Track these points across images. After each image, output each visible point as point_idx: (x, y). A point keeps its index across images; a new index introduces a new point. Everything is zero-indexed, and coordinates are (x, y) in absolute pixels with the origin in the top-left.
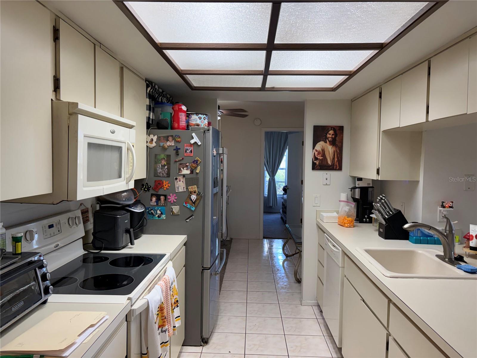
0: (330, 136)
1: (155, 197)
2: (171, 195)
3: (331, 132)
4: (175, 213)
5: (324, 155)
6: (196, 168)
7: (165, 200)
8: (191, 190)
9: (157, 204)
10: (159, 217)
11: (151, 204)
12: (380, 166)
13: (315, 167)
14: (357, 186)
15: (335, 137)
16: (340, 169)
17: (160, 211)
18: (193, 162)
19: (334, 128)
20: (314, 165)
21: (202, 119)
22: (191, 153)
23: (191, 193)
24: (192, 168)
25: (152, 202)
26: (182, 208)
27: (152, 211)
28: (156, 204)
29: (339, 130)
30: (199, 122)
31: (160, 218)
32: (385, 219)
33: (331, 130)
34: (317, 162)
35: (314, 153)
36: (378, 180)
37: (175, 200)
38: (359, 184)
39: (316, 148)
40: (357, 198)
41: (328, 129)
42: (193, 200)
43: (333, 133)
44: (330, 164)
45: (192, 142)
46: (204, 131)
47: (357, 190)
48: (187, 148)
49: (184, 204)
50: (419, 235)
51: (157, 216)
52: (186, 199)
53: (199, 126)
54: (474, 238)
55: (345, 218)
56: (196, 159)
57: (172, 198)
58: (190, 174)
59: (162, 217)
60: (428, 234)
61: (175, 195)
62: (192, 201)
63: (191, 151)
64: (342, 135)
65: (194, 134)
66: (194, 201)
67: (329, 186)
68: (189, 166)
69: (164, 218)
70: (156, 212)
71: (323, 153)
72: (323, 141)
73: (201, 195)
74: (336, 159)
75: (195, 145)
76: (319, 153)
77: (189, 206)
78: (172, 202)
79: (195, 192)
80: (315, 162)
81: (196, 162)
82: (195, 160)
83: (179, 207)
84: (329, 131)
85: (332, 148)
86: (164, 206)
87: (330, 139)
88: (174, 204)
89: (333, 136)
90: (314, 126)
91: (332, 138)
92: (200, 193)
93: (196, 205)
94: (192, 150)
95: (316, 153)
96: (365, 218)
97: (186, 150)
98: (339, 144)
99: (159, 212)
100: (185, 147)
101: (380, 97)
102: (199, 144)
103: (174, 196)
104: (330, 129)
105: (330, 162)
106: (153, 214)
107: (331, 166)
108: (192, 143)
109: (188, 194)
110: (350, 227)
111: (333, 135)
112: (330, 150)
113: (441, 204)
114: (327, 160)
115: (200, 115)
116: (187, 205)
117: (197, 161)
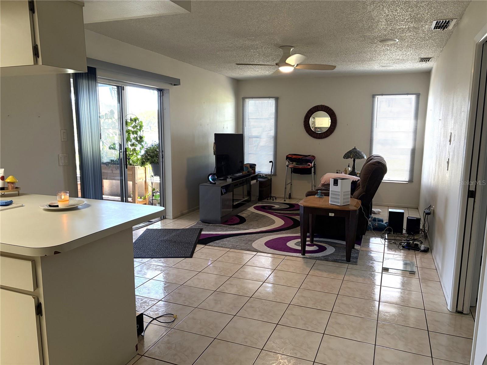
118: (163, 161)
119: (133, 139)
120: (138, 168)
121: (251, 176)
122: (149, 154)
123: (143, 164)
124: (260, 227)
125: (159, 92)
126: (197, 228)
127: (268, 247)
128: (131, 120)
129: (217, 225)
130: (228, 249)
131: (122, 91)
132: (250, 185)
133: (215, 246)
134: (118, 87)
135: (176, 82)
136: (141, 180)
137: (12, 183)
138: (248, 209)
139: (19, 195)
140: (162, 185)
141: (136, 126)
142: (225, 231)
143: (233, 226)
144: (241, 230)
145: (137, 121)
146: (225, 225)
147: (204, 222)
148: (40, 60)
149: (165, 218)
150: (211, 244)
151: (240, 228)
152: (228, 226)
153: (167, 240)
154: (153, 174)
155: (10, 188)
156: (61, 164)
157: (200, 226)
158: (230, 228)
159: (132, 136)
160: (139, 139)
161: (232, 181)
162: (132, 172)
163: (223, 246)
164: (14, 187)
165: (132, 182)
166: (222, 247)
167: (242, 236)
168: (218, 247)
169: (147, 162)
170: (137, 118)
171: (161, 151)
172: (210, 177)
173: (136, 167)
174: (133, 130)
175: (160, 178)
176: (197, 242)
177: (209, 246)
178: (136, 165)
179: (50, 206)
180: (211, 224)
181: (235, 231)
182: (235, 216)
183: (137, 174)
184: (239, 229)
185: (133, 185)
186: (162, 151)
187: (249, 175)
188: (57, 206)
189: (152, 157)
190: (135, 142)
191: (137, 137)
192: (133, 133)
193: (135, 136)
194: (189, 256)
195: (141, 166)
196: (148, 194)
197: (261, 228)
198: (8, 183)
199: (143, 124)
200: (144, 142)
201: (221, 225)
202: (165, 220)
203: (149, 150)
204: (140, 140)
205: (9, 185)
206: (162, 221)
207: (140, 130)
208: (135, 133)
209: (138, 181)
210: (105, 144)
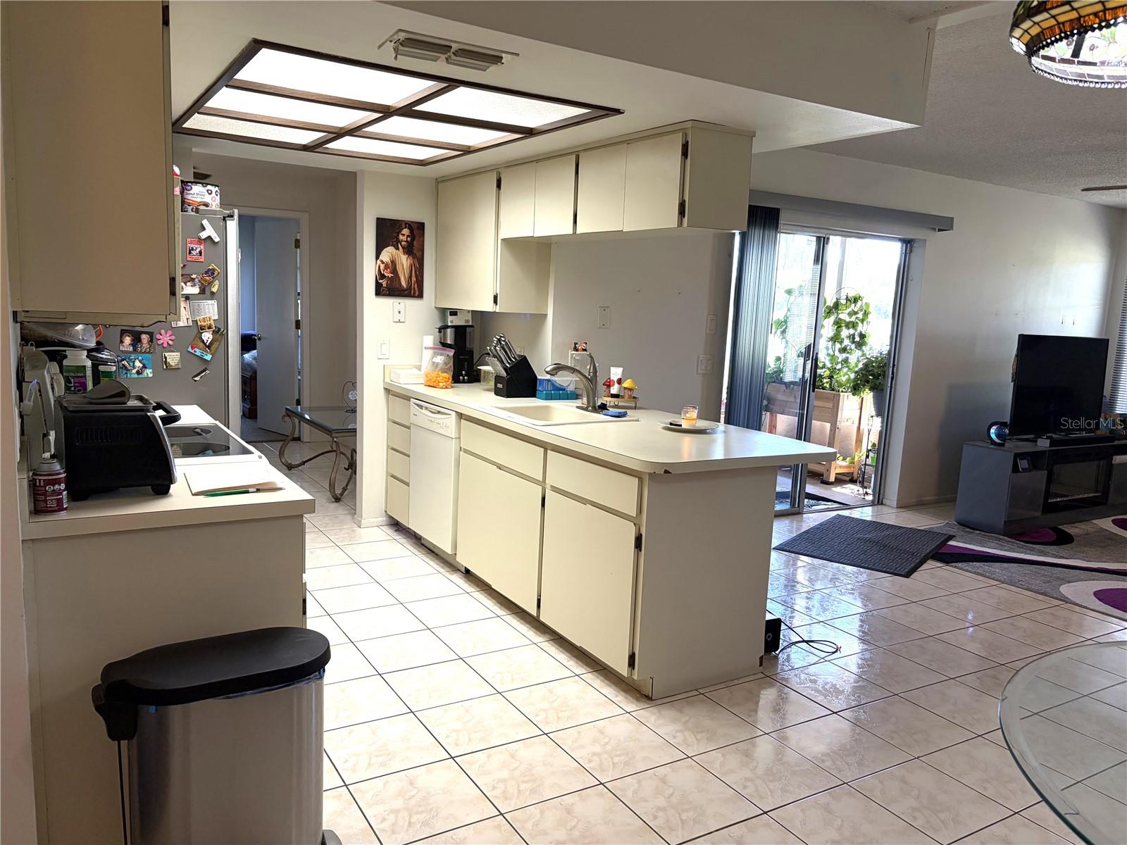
0: (404, 238)
1: (129, 336)
2: (163, 332)
3: (406, 231)
4: (171, 366)
5: (394, 271)
6: (210, 283)
7: (151, 341)
8: (203, 324)
9: (135, 350)
10: (138, 373)
11: (121, 348)
12: (498, 292)
13: (379, 291)
14: (449, 324)
15: (413, 240)
16: (421, 296)
17: (140, 362)
18: (206, 273)
19: (409, 225)
20: (378, 286)
21: (214, 194)
22: (201, 255)
23: (203, 329)
24: (202, 284)
25: (124, 346)
26: (186, 356)
27: (123, 362)
28: (131, 349)
29: (417, 229)
30: (207, 199)
31: (140, 376)
32: (506, 369)
33: (405, 228)
34: (384, 283)
35: (379, 267)
36: (495, 312)
37: (170, 342)
38: (452, 321)
39: (381, 258)
40: (449, 343)
41: (401, 225)
42: (205, 342)
43: (408, 234)
44: (405, 286)
45: (204, 235)
46: (224, 218)
47: (449, 330)
48: (193, 246)
49: (190, 349)
50: (549, 389)
51: (134, 371)
52: (193, 340)
53: (208, 206)
54: (616, 383)
55: (438, 374)
56: (211, 268)
57: (165, 338)
58: (199, 294)
59: (145, 373)
60: (559, 386)
61: (170, 333)
62: (205, 344)
63: (200, 252)
64: (422, 239)
65: (205, 222)
66: (207, 344)
67: (403, 324)
68: (197, 280)
69: (150, 375)
70: (132, 364)
71: (393, 265)
72: (392, 245)
73: (222, 333)
74: (414, 279)
75: (208, 242)
76: (387, 267)
77: (198, 352)
78: (165, 345)
79: (210, 327)
80: (381, 281)
81: (211, 272)
82: (209, 270)
83: (179, 354)
84: (403, 229)
85: (407, 259)
86: (149, 353)
87: (403, 243)
88: (170, 348)
89: (409, 239)
90: (377, 218)
91: (407, 241)
92: (219, 329)
93: (213, 352)
94: (203, 251)
95: (382, 267)
96: (462, 375)
97: (190, 251)
98: (418, 254)
99: (138, 364)
100: (188, 245)
101: (499, 186)
102: (217, 239)
103: (168, 335)
104: (404, 226)
105: (404, 284)
106: (126, 368)
107: (406, 290)
108: (203, 238)
109: (196, 331)
110: (446, 388)
111: (408, 236)
112: (404, 261)
113: (573, 346)
114: (400, 279)
115: (209, 187)
116: (195, 351)
117: (214, 270)
118: (893, 386)
119: (847, 337)
120: (846, 397)
121: (1116, 443)
122: (872, 370)
123: (855, 389)
124: (1105, 560)
125: (905, 245)
126: (944, 532)
127: (1100, 600)
128: (847, 299)
129: (992, 536)
130: (996, 583)
131: (825, 245)
132: (1110, 466)
133: (967, 571)
134: (819, 239)
135: (944, 224)
136: (850, 423)
137: (630, 390)
138: (1094, 521)
139: (635, 408)
140: (885, 435)
141: (856, 313)
142: (1005, 550)
143: (1034, 546)
144: (1048, 556)
145: (859, 303)
146: (1010, 539)
147: (963, 524)
148: (685, 220)
149: (882, 504)
150: (960, 565)
151: (1048, 553)
152: (1018, 542)
153: (869, 540)
154: (874, 413)
155: (627, 396)
156: (700, 371)
157: (949, 531)
158: (1022, 548)
159: (845, 333)
160: (857, 339)
161: (1050, 446)
162: (834, 404)
163: (988, 574)
164: (631, 395)
165: (829, 424)
166: (982, 575)
167: (1044, 567)
168: (975, 573)
169: (864, 385)
170: (860, 297)
171: (891, 365)
172: (993, 430)
173: (841, 394)
174: (848, 319)
175: (882, 422)
176: (931, 555)
177: (955, 567)
178: (842, 391)
179: (671, 424)
180: (978, 532)
181: (1033, 555)
182: (1050, 528)
183: (842, 410)
184: (1045, 554)
185: (831, 430)
186: (894, 365)
187: (1113, 439)
188: (681, 426)
189: (876, 377)
190: (850, 344)
191: (854, 335)
192: (848, 325)
193: (852, 331)
194: (903, 573)
195: (853, 395)
196: (861, 455)
197: (1104, 562)
198: (625, 388)
199: (871, 309)
200: (868, 347)
201: (1001, 537)
202: (880, 506)
203: (873, 362)
204: (861, 341)
205: (626, 391)
206: (876, 507)
207: (862, 321)
208: (851, 325)
209: (842, 424)
210: (790, 345)
